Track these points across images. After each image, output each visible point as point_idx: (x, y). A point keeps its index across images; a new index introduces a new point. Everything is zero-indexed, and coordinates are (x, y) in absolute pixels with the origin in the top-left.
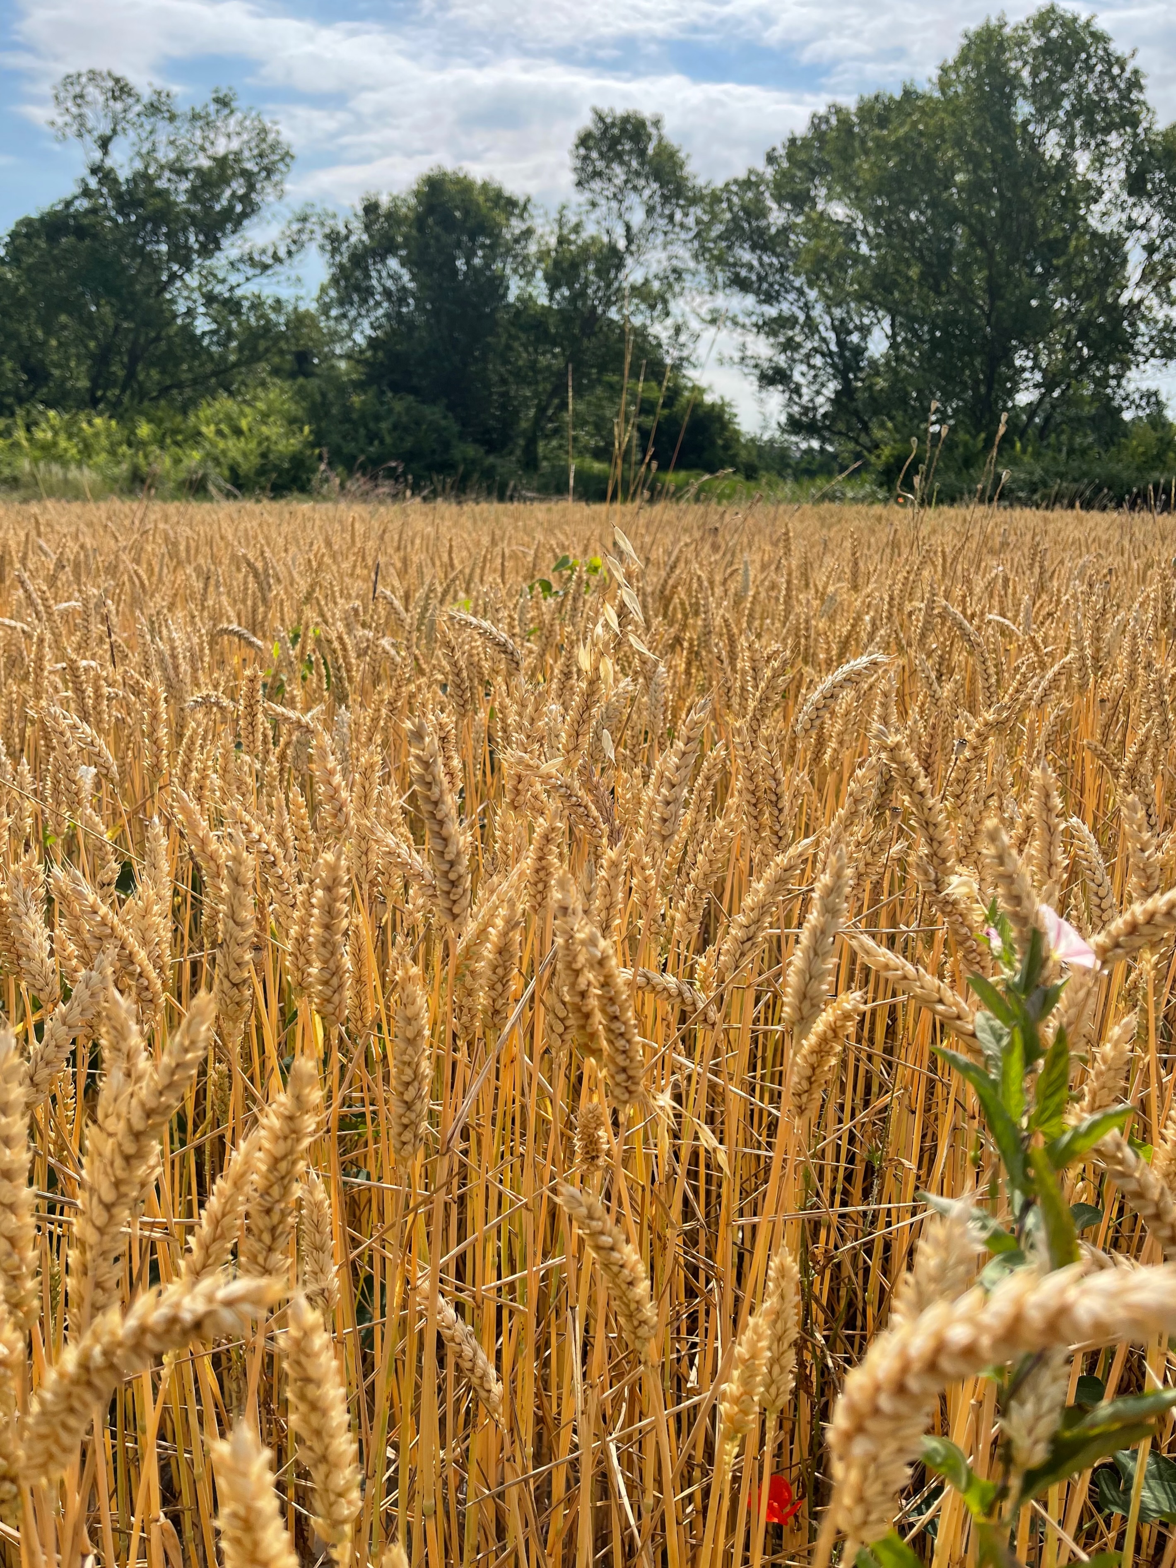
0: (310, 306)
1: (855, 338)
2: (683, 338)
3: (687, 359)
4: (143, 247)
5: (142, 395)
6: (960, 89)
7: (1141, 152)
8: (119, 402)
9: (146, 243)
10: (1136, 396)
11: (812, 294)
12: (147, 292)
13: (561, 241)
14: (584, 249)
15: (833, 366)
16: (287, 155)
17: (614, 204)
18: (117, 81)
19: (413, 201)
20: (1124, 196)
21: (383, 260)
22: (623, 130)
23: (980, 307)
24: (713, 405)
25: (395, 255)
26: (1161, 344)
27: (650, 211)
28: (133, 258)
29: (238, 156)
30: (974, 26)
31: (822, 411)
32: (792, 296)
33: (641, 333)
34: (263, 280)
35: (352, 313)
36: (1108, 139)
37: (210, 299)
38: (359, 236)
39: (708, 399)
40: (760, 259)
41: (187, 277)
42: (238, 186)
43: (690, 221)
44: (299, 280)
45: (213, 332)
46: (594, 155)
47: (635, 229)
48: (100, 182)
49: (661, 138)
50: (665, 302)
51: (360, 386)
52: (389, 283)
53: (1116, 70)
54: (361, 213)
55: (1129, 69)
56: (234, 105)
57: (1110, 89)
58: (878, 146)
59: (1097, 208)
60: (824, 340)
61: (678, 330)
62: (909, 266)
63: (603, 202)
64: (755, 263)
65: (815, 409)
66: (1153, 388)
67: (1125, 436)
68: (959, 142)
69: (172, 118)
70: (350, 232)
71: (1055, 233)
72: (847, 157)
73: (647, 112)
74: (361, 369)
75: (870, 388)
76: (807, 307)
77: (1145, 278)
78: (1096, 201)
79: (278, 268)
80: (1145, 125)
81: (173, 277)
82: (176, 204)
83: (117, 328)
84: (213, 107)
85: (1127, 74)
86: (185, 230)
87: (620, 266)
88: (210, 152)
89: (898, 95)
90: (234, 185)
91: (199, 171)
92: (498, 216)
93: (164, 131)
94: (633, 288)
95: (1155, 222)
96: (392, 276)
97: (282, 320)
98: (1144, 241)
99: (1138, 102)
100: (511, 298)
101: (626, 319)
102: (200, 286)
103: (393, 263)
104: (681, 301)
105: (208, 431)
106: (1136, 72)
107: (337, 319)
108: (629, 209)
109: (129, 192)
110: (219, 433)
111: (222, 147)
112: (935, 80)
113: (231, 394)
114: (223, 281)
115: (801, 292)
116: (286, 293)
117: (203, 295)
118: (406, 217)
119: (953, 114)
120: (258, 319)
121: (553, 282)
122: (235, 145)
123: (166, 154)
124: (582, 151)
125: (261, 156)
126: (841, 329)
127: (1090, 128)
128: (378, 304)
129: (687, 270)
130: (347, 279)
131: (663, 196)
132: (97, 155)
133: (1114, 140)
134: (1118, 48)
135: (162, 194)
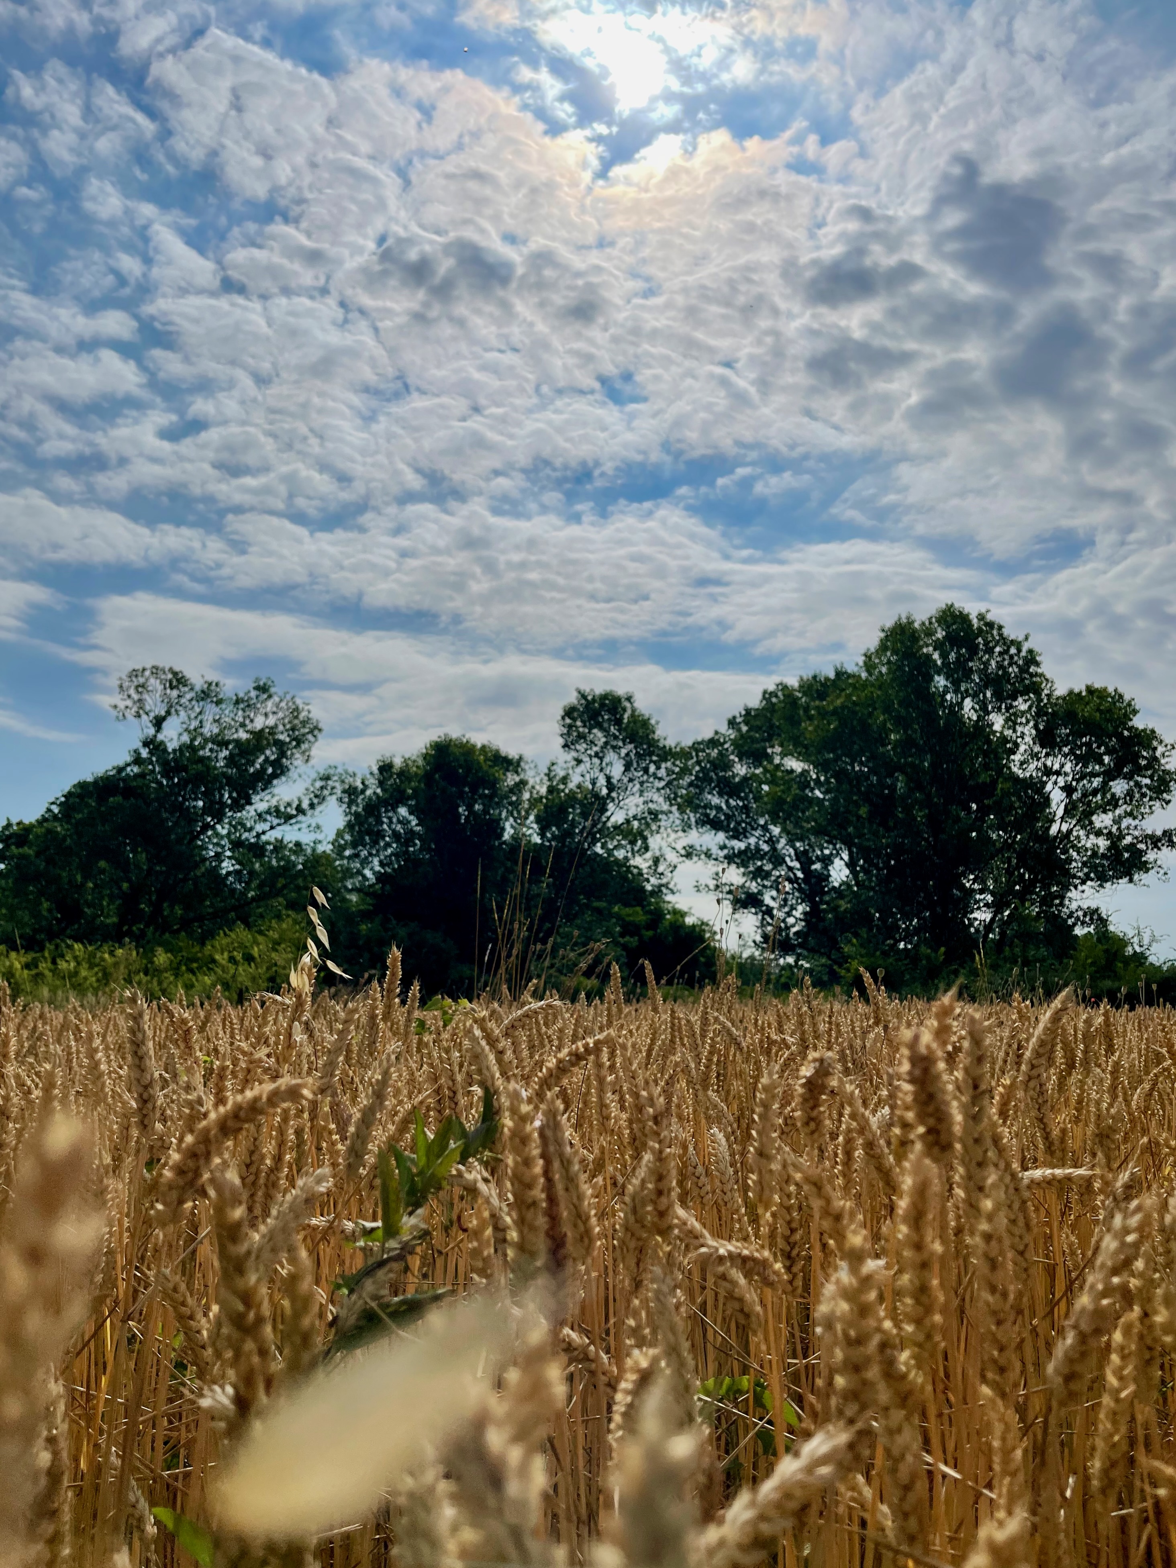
0: (325, 847)
1: (817, 866)
2: (661, 869)
3: (666, 886)
4: (183, 803)
5: (165, 927)
6: (884, 670)
7: (1046, 714)
8: (143, 934)
9: (185, 800)
10: (1080, 913)
11: (776, 830)
12: (179, 841)
13: (551, 790)
14: (572, 796)
15: (800, 890)
16: (316, 729)
17: (596, 761)
18: (175, 674)
19: (420, 762)
20: (1037, 749)
21: (394, 810)
22: (602, 705)
23: (926, 840)
24: (694, 926)
25: (405, 805)
26: (1094, 868)
27: (628, 767)
28: (172, 813)
29: (273, 730)
30: (889, 624)
31: (794, 930)
32: (757, 833)
33: (623, 864)
34: (286, 827)
35: (364, 853)
36: (1015, 703)
37: (237, 844)
38: (373, 789)
39: (689, 921)
40: (727, 802)
41: (218, 827)
42: (271, 753)
43: (662, 773)
44: (318, 827)
45: (237, 873)
46: (579, 723)
47: (614, 781)
48: (150, 752)
49: (634, 710)
50: (645, 839)
51: (366, 915)
52: (399, 828)
53: (1013, 651)
54: (376, 771)
55: (1024, 649)
56: (272, 690)
57: (1010, 665)
58: (819, 713)
59: (1017, 757)
60: (790, 869)
61: (656, 861)
62: (858, 807)
63: (586, 759)
64: (724, 807)
65: (788, 928)
66: (1094, 906)
67: (1075, 949)
68: (887, 710)
69: (219, 702)
70: (366, 787)
71: (984, 778)
72: (793, 721)
73: (621, 691)
74: (369, 900)
75: (835, 909)
76: (772, 841)
77: (1069, 812)
78: (1014, 753)
79: (301, 818)
80: (1046, 692)
81: (206, 827)
82: (215, 768)
83: (150, 871)
84: (253, 694)
85: (1023, 654)
86: (222, 788)
87: (603, 810)
88: (249, 727)
89: (832, 675)
90: (268, 752)
91: (238, 742)
92: (497, 771)
93: (211, 711)
94: (616, 827)
95: (1068, 768)
96: (404, 822)
97: (301, 860)
98: (1061, 783)
99: (1037, 675)
100: (506, 836)
101: (610, 852)
102: (229, 834)
103: (403, 811)
104: (658, 837)
105: (221, 958)
106: (1030, 651)
107: (349, 858)
108: (610, 764)
109: (175, 760)
110: (232, 959)
111: (259, 723)
112: (861, 663)
113: (248, 926)
114: (251, 829)
115: (765, 828)
116: (306, 838)
117: (231, 842)
118: (416, 774)
119: (880, 688)
120: (279, 860)
121: (544, 824)
122: (271, 721)
123: (209, 729)
124: (568, 721)
125: (293, 729)
126: (804, 858)
127: (999, 696)
128: (388, 845)
129: (662, 812)
130: (361, 824)
131: (637, 753)
132: (151, 731)
133: (1021, 705)
134: (1010, 633)
135: (203, 760)
